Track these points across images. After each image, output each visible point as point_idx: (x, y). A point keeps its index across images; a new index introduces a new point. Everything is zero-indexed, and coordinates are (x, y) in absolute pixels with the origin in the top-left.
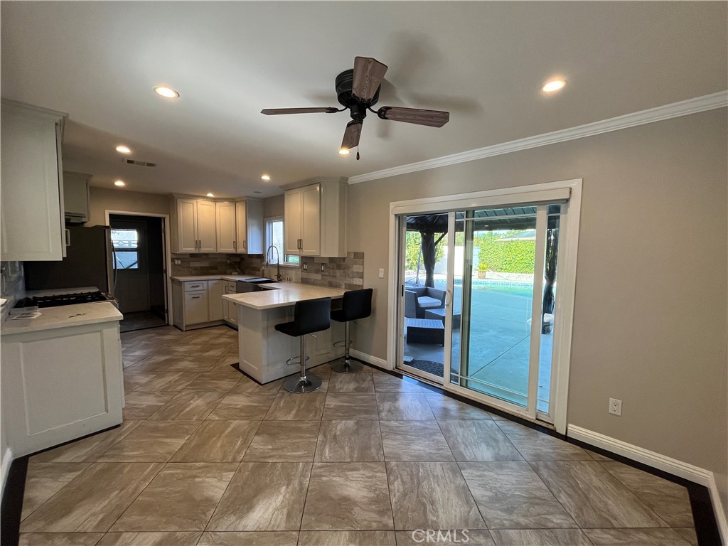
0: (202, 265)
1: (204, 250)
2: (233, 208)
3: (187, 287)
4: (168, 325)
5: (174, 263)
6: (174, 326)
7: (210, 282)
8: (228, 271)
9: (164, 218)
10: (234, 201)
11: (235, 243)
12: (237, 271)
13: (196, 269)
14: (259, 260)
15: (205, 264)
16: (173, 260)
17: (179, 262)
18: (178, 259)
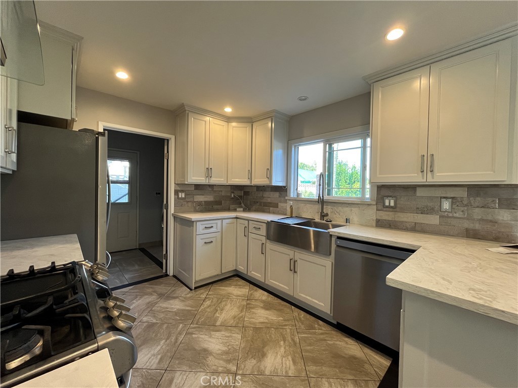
0: (206, 199)
1: (215, 180)
2: (248, 129)
3: (200, 228)
4: (167, 275)
5: (178, 195)
6: (174, 276)
7: (223, 220)
8: (232, 207)
9: (168, 140)
10: (249, 121)
11: (250, 172)
12: (241, 207)
13: (200, 203)
14: (277, 194)
15: (210, 198)
16: (176, 192)
17: (183, 196)
18: (182, 191)
